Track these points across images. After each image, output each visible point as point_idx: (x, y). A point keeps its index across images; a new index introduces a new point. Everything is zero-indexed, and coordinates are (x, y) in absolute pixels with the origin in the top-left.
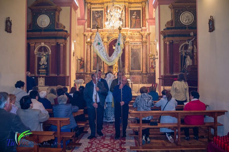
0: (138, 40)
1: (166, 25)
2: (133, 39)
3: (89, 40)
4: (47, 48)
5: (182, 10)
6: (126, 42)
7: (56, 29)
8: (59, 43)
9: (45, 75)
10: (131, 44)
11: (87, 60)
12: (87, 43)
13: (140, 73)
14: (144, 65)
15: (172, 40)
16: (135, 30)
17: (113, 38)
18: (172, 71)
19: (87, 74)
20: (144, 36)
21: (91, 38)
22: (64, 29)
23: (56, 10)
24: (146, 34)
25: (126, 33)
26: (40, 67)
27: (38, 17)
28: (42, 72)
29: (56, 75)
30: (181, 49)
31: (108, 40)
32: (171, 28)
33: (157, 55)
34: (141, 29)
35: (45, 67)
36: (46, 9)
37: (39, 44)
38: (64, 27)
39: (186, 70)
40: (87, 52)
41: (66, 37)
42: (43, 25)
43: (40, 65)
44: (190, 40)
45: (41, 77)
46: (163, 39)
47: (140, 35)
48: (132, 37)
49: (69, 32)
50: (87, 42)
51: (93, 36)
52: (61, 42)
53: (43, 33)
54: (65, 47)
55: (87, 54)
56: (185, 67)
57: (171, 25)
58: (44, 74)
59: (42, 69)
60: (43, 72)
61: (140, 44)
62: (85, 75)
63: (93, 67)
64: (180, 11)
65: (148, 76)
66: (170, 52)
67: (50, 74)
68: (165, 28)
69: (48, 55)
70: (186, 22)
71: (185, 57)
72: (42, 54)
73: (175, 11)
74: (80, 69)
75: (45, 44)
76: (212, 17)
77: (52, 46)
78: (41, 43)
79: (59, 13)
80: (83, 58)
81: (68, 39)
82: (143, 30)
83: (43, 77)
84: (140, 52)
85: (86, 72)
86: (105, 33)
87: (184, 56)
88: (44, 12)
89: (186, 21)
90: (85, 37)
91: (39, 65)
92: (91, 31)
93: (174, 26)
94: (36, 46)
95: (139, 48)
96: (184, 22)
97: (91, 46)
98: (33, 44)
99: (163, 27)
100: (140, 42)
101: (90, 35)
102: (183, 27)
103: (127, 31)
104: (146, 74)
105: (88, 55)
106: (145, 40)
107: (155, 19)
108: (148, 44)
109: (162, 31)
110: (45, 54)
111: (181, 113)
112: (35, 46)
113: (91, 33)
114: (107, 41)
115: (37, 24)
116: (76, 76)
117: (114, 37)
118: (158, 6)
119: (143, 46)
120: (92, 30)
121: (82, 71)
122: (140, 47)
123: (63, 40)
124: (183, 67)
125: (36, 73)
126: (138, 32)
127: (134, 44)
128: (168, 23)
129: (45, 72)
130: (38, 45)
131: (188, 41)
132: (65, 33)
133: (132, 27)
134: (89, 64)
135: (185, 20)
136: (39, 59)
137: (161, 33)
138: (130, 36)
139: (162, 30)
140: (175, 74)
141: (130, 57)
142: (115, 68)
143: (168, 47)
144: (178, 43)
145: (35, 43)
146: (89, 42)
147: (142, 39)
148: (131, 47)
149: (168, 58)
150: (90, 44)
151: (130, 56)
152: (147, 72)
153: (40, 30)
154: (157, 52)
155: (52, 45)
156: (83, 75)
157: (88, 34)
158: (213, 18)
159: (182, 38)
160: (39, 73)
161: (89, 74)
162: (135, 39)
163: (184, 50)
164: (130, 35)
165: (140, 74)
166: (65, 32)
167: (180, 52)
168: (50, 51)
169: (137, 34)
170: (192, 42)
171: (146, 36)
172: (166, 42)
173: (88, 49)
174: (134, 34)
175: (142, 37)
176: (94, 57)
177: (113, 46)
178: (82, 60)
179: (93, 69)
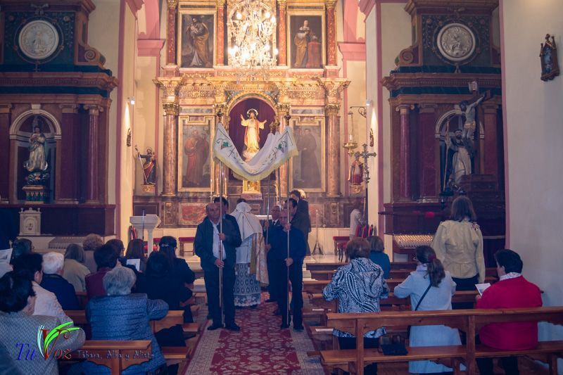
0: (314, 100)
1: (397, 61)
2: (301, 100)
3: (171, 99)
4: (48, 122)
5: (442, 19)
6: (281, 107)
7: (78, 63)
8: (86, 108)
9: (41, 203)
10: (293, 112)
11: (165, 159)
12: (165, 106)
13: (320, 196)
14: (332, 174)
15: (416, 102)
16: (306, 73)
17: (242, 94)
18: (415, 191)
19: (165, 199)
20: (330, 91)
21: (177, 93)
22: (100, 65)
23: (77, 8)
24: (337, 85)
25: (281, 82)
26: (26, 178)
27: (23, 26)
28: (32, 194)
29: (77, 203)
30: (441, 129)
31: (228, 101)
32: (414, 70)
33: (372, 145)
35: (41, 177)
36: (47, 5)
37: (24, 108)
38: (102, 60)
39: (454, 187)
40: (166, 134)
41: (108, 90)
42: (37, 51)
43: (27, 173)
44: (468, 103)
45: (31, 209)
46: (389, 100)
47: (320, 88)
48: (295, 93)
49: (115, 74)
50: (166, 105)
51: (183, 88)
52: (92, 102)
53: (36, 75)
54: (103, 117)
55: (166, 139)
56: (453, 180)
57: (411, 61)
58: (38, 199)
59: (34, 183)
60: (37, 194)
61: (319, 112)
62: (160, 202)
63: (184, 177)
64: (438, 22)
65: (342, 206)
66: (410, 136)
67: (56, 198)
68: (394, 67)
69: (52, 141)
70: (455, 53)
71: (452, 152)
72: (34, 140)
73: (423, 20)
74: (145, 184)
75: (42, 108)
76: (553, 38)
77: (63, 114)
78: (30, 104)
79: (87, 17)
80: (154, 150)
81: (113, 95)
82: (328, 73)
83: (35, 208)
84: (320, 136)
85: (163, 193)
86: (220, 79)
87: (448, 147)
88: (42, 12)
89: (453, 48)
90: (161, 92)
91: (24, 173)
92: (178, 74)
93: (420, 63)
94: (14, 113)
95: (317, 124)
96: (450, 52)
97: (176, 117)
98: (6, 107)
99: (390, 67)
100: (320, 108)
101: (175, 84)
102: (447, 66)
103: (284, 74)
104: (338, 199)
105: (168, 145)
106: (333, 103)
107: (364, 43)
108: (341, 113)
109: (386, 78)
110: (42, 139)
111: (476, 315)
112: (10, 114)
113: (178, 79)
114: (225, 103)
115: (19, 48)
116: (134, 204)
117: (245, 93)
118: (375, 6)
119: (327, 118)
120: (181, 70)
121: (150, 190)
122: (320, 122)
123: (98, 99)
124: (447, 181)
125: (15, 197)
126: (313, 79)
127: (304, 112)
128: (403, 53)
129: (41, 194)
130: (21, 110)
131: (463, 107)
132: (105, 76)
133: (296, 65)
134: (171, 168)
135: (451, 46)
136: (25, 154)
137: (382, 82)
138: (292, 89)
139: (386, 73)
140: (424, 201)
143: (403, 122)
144: (432, 110)
145: (10, 106)
146: (171, 106)
147: (326, 98)
148: (294, 122)
149: (405, 155)
150: (175, 110)
152: (339, 193)
153: (29, 65)
154: (371, 137)
155: (66, 111)
156: (152, 201)
157: (170, 83)
158: (554, 41)
159: (444, 98)
160: (22, 195)
161: (173, 198)
162: (304, 99)
163: (450, 131)
164: (292, 87)
165: (321, 200)
166: (105, 74)
167: (438, 136)
168: (59, 131)
169: (310, 85)
170: (474, 110)
171: (338, 89)
172: (397, 110)
173: (167, 125)
174: (302, 85)
175: (324, 94)
176: (186, 151)
177: (242, 117)
178: (151, 157)
179: (184, 185)
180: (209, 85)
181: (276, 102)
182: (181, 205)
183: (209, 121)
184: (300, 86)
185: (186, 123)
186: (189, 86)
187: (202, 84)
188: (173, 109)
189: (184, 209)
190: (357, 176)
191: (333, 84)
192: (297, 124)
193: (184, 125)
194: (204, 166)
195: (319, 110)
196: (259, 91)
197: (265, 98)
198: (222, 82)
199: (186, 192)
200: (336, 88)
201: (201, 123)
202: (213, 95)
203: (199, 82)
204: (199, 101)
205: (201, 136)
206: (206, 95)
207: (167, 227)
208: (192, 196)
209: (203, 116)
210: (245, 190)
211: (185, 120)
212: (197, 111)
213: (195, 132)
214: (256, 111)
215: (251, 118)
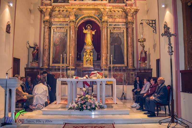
0: (121, 19)
3: (47, 18)
6: (104, 22)
10: (110, 25)
13: (124, 68)
14: (130, 56)
16: (116, 5)
17: (83, 16)
20: (129, 14)
21: (50, 15)
24: (133, 10)
25: (104, 9)
31: (76, 20)
34: (124, 4)
47: (124, 13)
48: (111, 16)
50: (44, 21)
51: (54, 13)
62: (39, 71)
63: (53, 58)
65: (136, 73)
74: (33, 61)
82: (128, 5)
84: (124, 37)
85: (42, 66)
86: (72, 7)
90: (43, 15)
92: (51, 5)
95: (122, 31)
97: (50, 28)
100: (124, 23)
101: (49, 10)
103: (105, 5)
104: (134, 70)
106: (131, 20)
108: (134, 26)
113: (50, 7)
114: (74, 20)
116: (26, 72)
117: (85, 16)
119: (127, 29)
120: (53, 4)
121: (35, 65)
122: (123, 31)
126: (120, 8)
127: (115, 25)
133: (111, 2)
134: (47, 54)
138: (109, 13)
141: (109, 45)
142: (87, 61)
146: (47, 21)
147: (126, 17)
148: (110, 30)
150: (50, 23)
151: (109, 42)
152: (134, 67)
156: (36, 71)
157: (46, 9)
161: (46, 69)
162: (115, 18)
164: (109, 12)
165: (124, 71)
169: (118, 11)
171: (133, 14)
174: (114, 11)
175: (125, 16)
176: (54, 45)
177: (84, 28)
178: (36, 47)
179: (53, 62)
180: (67, 11)
181: (101, 20)
183: (67, 30)
184: (113, 11)
185: (55, 31)
186: (57, 12)
187: (63, 11)
188: (48, 23)
190: (144, 58)
191: (131, 10)
192: (112, 31)
195: (123, 25)
196: (92, 15)
197: (95, 19)
198: (73, 8)
199: (54, 66)
200: (132, 13)
201: (63, 30)
202: (68, 17)
203: (62, 9)
204: (62, 20)
205: (63, 38)
206: (65, 17)
208: (57, 68)
209: (64, 27)
210: (85, 65)
211: (54, 29)
212: (60, 24)
213: (60, 36)
214: (90, 25)
215: (88, 29)
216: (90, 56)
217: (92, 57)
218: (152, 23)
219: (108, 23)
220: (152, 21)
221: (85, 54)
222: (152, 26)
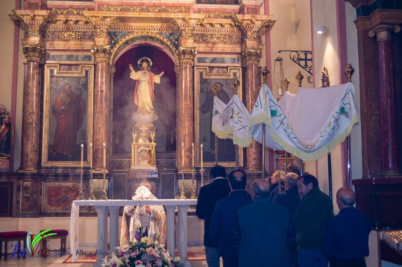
0: (227, 46)
2: (210, 45)
3: (35, 39)
6: (184, 52)
10: (200, 60)
11: (24, 122)
12: (26, 50)
16: (217, 10)
17: (131, 36)
19: (21, 176)
20: (249, 33)
21: (43, 33)
24: (258, 24)
25: (184, 19)
31: (113, 46)
34: (237, 7)
40: (26, 87)
46: (356, 22)
47: (236, 29)
48: (203, 36)
50: (27, 48)
51: (52, 27)
55: (26, 94)
61: (233, 61)
62: (14, 180)
80: (9, 109)
82: (246, 9)
85: (20, 168)
86: (101, 14)
90: (22, 32)
92: (44, 7)
95: (232, 77)
97: (41, 67)
100: (235, 56)
101: (40, 20)
103: (187, 9)
105: (28, 102)
106: (253, 48)
113: (44, 13)
114: (107, 47)
117: (135, 35)
119: (245, 70)
120: (50, 3)
121: (2, 165)
122: (235, 74)
126: (226, 17)
127: (213, 61)
134: (33, 135)
138: (198, 30)
141: (197, 113)
142: (140, 154)
146: (34, 49)
147: (242, 41)
148: (201, 74)
149: (386, 102)
150: (40, 55)
151: (197, 105)
156: (4, 179)
157: (33, 19)
161: (33, 176)
162: (214, 43)
164: (197, 28)
169: (221, 25)
171: (258, 32)
172: (371, 34)
173: (28, 75)
174: (212, 25)
175: (240, 37)
176: (54, 111)
177: (131, 68)
178: (4, 118)
179: (51, 158)
180: (87, 23)
181: (177, 46)
182: (45, 186)
183: (87, 72)
184: (208, 26)
185: (55, 74)
186: (60, 25)
187: (77, 22)
188: (37, 54)
189: (49, 190)
191: (253, 23)
192: (204, 77)
193: (52, 76)
194: (79, 132)
195: (234, 59)
196: (154, 33)
197: (162, 43)
198: (105, 17)
199: (52, 168)
200: (257, 29)
201: (76, 73)
202: (92, 37)
203: (73, 18)
204: (73, 44)
205: (75, 91)
206: (82, 37)
207: (24, 216)
208: (61, 172)
209: (78, 65)
210: (135, 165)
211: (53, 70)
212: (69, 57)
213: (67, 86)
214: (149, 60)
215: (143, 69)
216: (147, 142)
217: (154, 144)
218: (306, 60)
219: (194, 56)
220: (306, 53)
221: (134, 136)
222: (306, 65)
